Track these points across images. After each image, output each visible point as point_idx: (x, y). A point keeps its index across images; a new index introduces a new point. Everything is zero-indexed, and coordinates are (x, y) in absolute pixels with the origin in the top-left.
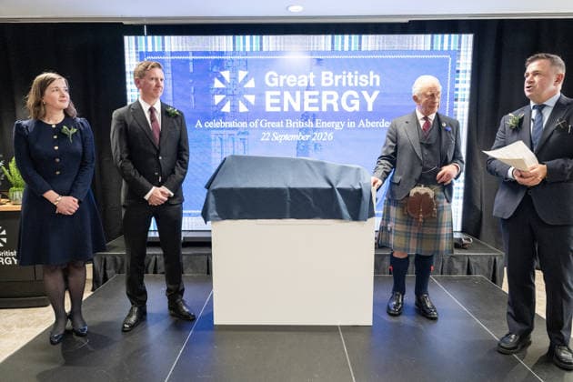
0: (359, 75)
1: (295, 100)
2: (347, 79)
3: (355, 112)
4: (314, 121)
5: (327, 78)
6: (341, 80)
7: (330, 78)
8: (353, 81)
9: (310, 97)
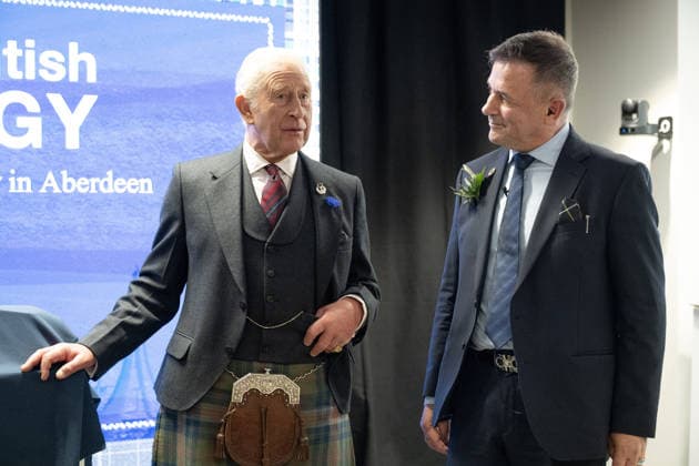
0: (38, 53)
3: (29, 149)
8: (21, 66)
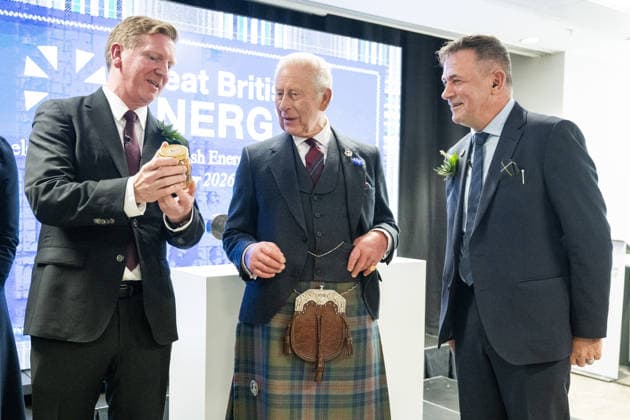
1: (176, 115)
2: (255, 88)
4: (206, 152)
5: (228, 84)
6: (246, 89)
7: (230, 84)
8: (263, 93)
9: (201, 112)
